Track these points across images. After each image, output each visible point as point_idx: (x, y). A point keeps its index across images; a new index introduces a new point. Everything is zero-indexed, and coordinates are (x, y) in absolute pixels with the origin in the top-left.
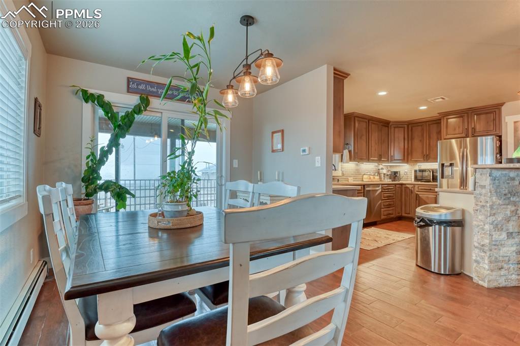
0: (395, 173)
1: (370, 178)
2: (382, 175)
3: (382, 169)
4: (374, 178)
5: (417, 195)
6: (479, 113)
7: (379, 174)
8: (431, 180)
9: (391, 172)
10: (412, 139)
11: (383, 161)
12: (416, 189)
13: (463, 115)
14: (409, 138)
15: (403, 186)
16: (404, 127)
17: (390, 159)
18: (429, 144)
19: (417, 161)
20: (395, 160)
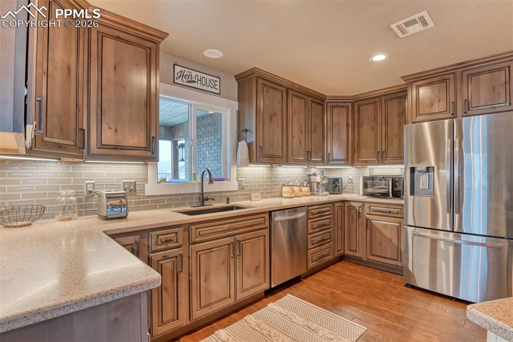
0: (336, 181)
1: (293, 191)
2: (315, 185)
3: (315, 175)
4: (301, 191)
5: (367, 220)
6: (474, 71)
7: (310, 183)
8: (391, 194)
9: (329, 179)
10: (360, 125)
11: (315, 162)
12: (367, 210)
13: (446, 77)
14: (355, 124)
15: (347, 204)
16: (347, 107)
17: (326, 160)
18: (386, 134)
19: (366, 163)
20: (333, 160)
